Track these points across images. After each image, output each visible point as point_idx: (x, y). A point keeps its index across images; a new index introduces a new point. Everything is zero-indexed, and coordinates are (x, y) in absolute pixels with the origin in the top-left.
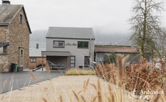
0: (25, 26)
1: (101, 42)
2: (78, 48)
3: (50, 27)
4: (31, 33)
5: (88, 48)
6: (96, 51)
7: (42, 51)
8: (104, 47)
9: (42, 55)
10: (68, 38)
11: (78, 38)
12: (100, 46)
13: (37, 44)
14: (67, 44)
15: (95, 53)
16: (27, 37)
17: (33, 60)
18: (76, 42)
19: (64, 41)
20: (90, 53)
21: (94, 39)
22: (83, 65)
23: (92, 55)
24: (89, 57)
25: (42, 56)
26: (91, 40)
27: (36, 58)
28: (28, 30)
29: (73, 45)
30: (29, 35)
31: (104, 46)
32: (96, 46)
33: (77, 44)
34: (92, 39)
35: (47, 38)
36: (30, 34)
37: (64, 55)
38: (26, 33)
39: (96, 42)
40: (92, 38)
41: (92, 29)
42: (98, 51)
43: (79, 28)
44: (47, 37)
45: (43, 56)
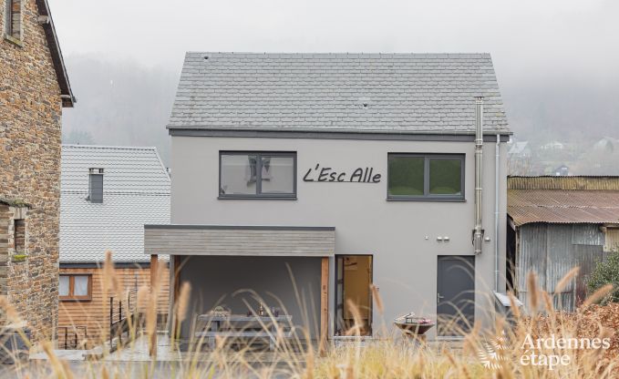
0: (37, 61)
1: (560, 145)
2: (389, 199)
3: (190, 58)
4: (68, 102)
5: (463, 200)
6: (519, 220)
7: (147, 227)
8: (582, 189)
9: (146, 252)
10: (324, 128)
11: (387, 129)
12: (551, 184)
13: (96, 172)
14: (315, 175)
15: (511, 235)
16: (48, 131)
17: (72, 288)
18: (375, 157)
19: (293, 154)
20: (478, 233)
21: (505, 137)
22: (431, 317)
23: (489, 251)
24: (472, 258)
25: (148, 258)
26: (480, 139)
27: (91, 271)
28: (53, 82)
29: (356, 179)
30: (56, 119)
31: (581, 183)
32: (519, 185)
33: (382, 168)
34: (489, 137)
35: (174, 131)
36: (65, 110)
37: (299, 252)
38: (40, 104)
39: (522, 145)
40: (490, 129)
41: (486, 59)
42: (537, 219)
43: (393, 56)
44: (179, 124)
45: (154, 256)
